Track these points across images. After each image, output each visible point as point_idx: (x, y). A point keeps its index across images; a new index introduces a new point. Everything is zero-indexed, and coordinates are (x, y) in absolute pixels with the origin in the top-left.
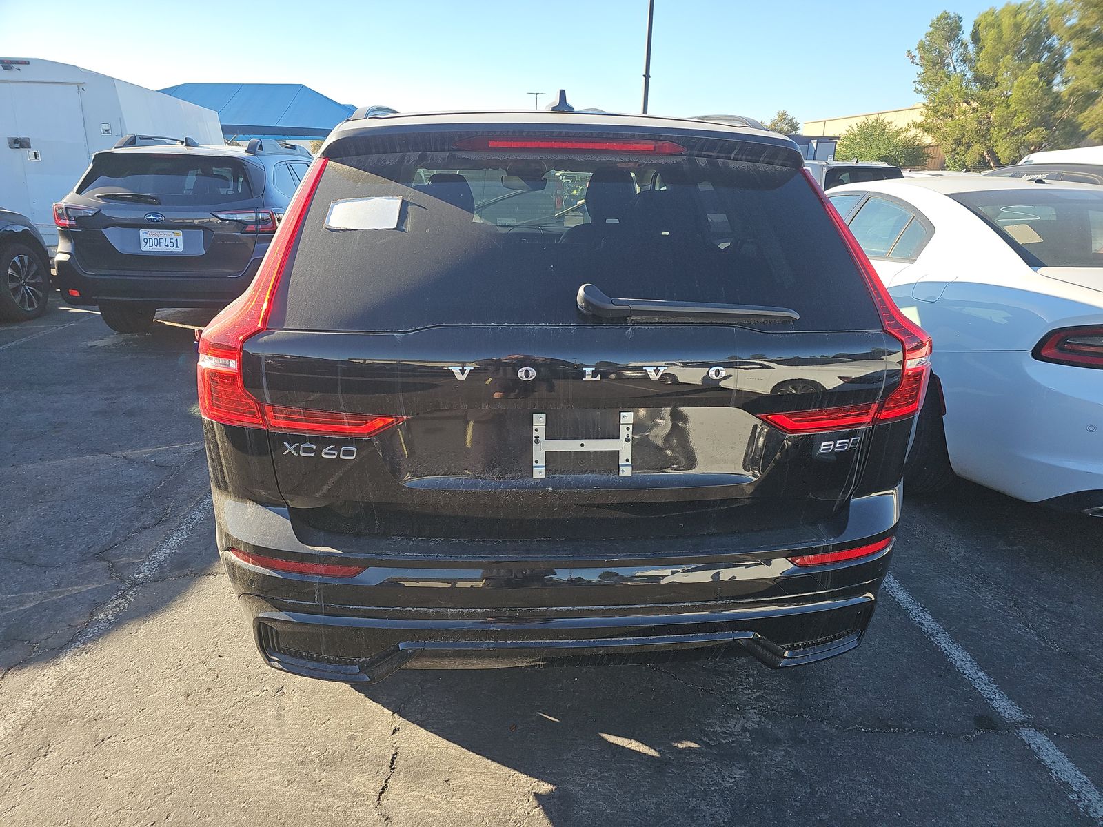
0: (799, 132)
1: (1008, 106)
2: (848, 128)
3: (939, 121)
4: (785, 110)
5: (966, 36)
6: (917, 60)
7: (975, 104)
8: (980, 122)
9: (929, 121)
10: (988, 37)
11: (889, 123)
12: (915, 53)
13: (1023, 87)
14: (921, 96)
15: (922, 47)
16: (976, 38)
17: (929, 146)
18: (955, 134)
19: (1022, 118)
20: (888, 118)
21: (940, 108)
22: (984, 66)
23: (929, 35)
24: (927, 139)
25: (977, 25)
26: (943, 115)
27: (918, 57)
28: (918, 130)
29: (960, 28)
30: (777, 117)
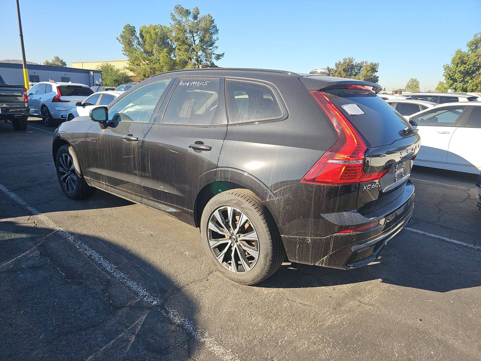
0: (67, 66)
1: (160, 63)
2: (96, 67)
3: (135, 67)
4: (58, 56)
5: (138, 35)
6: (121, 42)
7: (147, 62)
8: (151, 69)
9: (131, 67)
10: (147, 37)
11: (113, 66)
12: (120, 39)
13: (164, 57)
14: (126, 56)
15: (122, 36)
16: (142, 36)
17: (131, 77)
18: (143, 73)
19: (165, 68)
20: (112, 64)
21: (135, 61)
22: (147, 47)
23: (123, 32)
24: (131, 74)
25: (141, 31)
26: (137, 65)
27: (121, 40)
28: (128, 70)
29: (135, 31)
30: (54, 59)
